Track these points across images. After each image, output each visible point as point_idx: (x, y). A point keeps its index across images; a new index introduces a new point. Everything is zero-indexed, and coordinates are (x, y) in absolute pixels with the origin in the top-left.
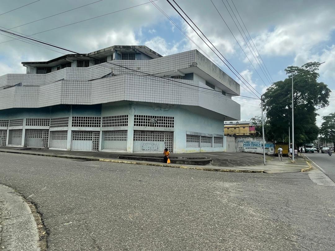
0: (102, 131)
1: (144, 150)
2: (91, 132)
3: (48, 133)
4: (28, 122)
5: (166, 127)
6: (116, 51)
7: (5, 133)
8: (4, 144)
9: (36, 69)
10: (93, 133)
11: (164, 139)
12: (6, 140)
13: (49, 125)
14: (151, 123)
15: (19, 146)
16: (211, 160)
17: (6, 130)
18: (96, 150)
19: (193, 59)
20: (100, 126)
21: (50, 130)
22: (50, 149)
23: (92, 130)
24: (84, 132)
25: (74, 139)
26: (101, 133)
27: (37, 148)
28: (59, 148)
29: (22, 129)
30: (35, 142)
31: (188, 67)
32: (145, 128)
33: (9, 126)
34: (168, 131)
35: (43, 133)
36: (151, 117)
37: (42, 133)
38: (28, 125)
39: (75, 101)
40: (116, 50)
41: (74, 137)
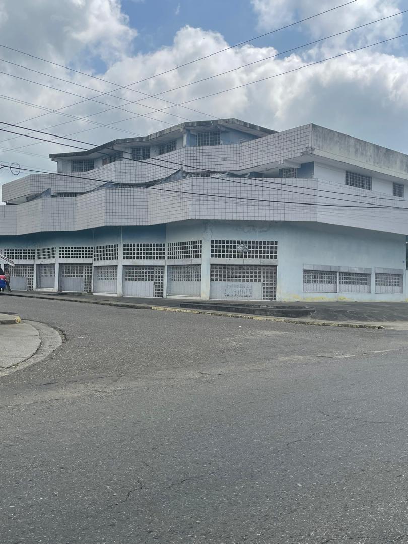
0: (168, 266)
1: (228, 295)
2: (152, 267)
3: (91, 270)
4: (62, 253)
5: (264, 258)
6: (189, 131)
7: (31, 270)
8: (31, 287)
9: (71, 164)
10: (155, 268)
11: (262, 279)
12: (33, 281)
13: (92, 257)
14: (238, 253)
15: (51, 290)
16: (313, 311)
17: (33, 265)
18: (159, 296)
19: (307, 141)
20: (164, 258)
21: (93, 265)
22: (94, 294)
23: (153, 265)
24: (141, 268)
25: (127, 279)
26: (166, 268)
27: (76, 293)
28: (107, 292)
29: (55, 264)
30: (74, 284)
31: (299, 155)
32: (228, 261)
33: (36, 259)
34: (266, 264)
35: (84, 270)
36: (238, 242)
37: (82, 270)
38: (63, 257)
39: (126, 220)
40: (187, 130)
41: (127, 276)
